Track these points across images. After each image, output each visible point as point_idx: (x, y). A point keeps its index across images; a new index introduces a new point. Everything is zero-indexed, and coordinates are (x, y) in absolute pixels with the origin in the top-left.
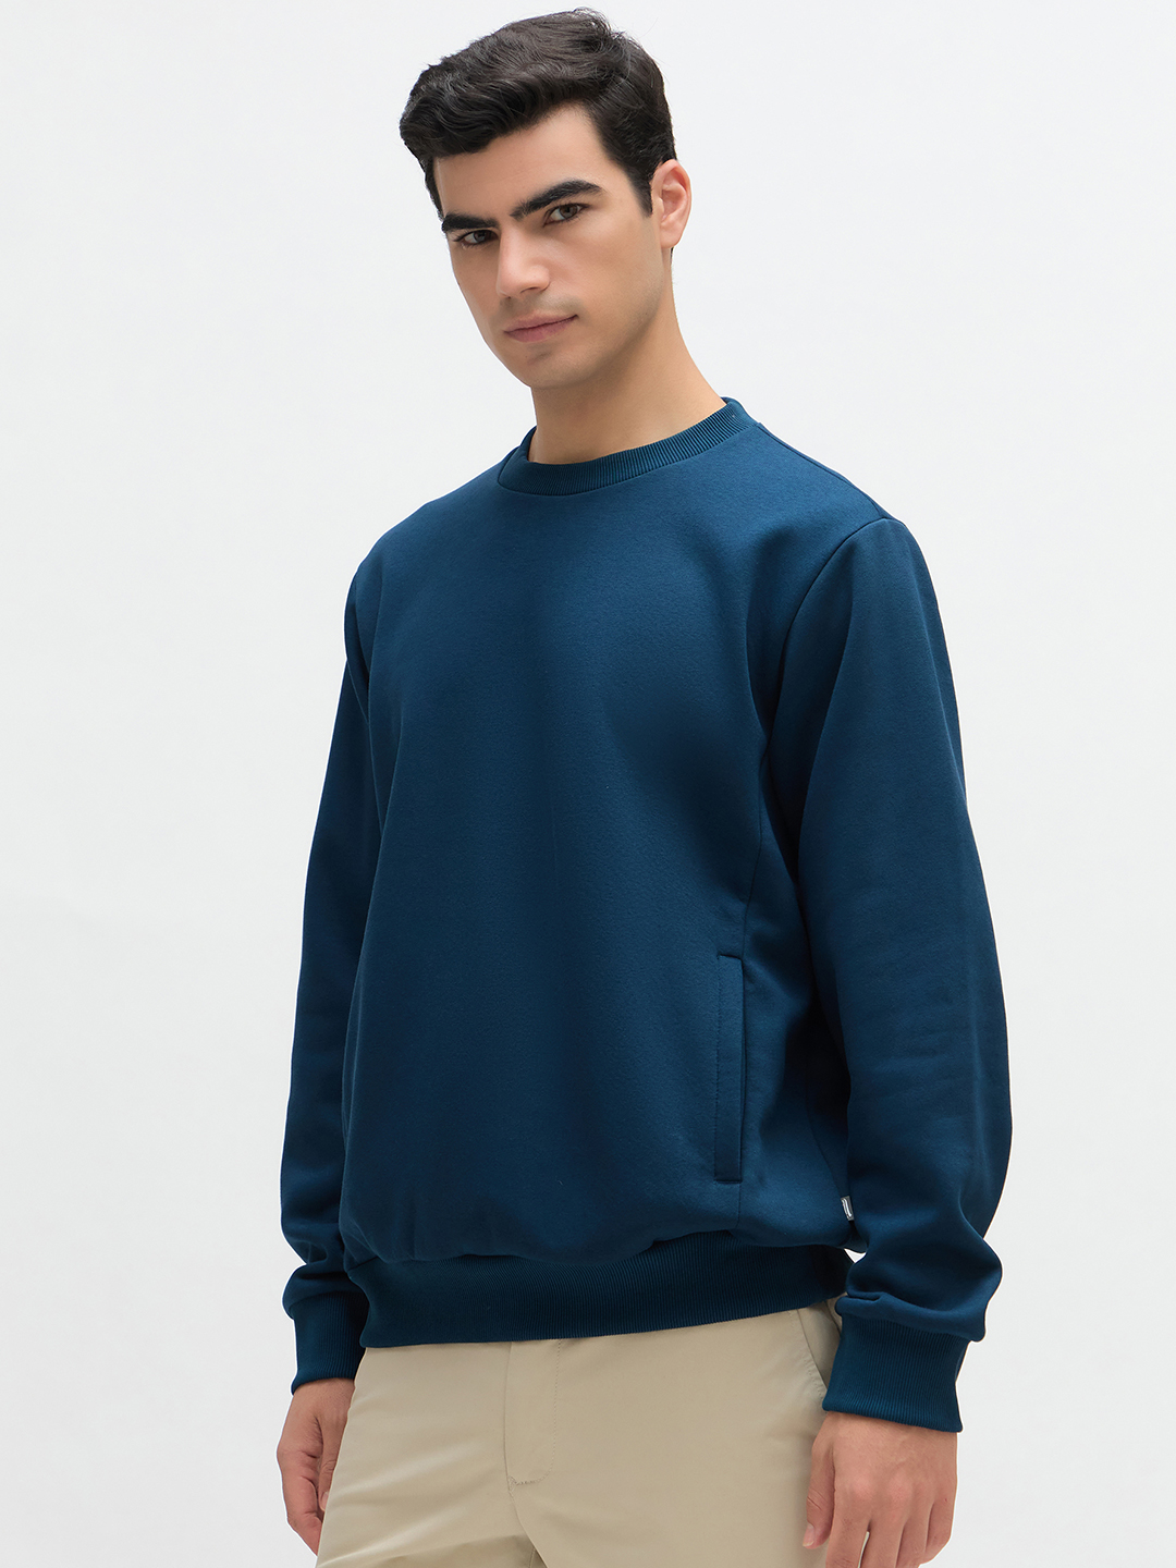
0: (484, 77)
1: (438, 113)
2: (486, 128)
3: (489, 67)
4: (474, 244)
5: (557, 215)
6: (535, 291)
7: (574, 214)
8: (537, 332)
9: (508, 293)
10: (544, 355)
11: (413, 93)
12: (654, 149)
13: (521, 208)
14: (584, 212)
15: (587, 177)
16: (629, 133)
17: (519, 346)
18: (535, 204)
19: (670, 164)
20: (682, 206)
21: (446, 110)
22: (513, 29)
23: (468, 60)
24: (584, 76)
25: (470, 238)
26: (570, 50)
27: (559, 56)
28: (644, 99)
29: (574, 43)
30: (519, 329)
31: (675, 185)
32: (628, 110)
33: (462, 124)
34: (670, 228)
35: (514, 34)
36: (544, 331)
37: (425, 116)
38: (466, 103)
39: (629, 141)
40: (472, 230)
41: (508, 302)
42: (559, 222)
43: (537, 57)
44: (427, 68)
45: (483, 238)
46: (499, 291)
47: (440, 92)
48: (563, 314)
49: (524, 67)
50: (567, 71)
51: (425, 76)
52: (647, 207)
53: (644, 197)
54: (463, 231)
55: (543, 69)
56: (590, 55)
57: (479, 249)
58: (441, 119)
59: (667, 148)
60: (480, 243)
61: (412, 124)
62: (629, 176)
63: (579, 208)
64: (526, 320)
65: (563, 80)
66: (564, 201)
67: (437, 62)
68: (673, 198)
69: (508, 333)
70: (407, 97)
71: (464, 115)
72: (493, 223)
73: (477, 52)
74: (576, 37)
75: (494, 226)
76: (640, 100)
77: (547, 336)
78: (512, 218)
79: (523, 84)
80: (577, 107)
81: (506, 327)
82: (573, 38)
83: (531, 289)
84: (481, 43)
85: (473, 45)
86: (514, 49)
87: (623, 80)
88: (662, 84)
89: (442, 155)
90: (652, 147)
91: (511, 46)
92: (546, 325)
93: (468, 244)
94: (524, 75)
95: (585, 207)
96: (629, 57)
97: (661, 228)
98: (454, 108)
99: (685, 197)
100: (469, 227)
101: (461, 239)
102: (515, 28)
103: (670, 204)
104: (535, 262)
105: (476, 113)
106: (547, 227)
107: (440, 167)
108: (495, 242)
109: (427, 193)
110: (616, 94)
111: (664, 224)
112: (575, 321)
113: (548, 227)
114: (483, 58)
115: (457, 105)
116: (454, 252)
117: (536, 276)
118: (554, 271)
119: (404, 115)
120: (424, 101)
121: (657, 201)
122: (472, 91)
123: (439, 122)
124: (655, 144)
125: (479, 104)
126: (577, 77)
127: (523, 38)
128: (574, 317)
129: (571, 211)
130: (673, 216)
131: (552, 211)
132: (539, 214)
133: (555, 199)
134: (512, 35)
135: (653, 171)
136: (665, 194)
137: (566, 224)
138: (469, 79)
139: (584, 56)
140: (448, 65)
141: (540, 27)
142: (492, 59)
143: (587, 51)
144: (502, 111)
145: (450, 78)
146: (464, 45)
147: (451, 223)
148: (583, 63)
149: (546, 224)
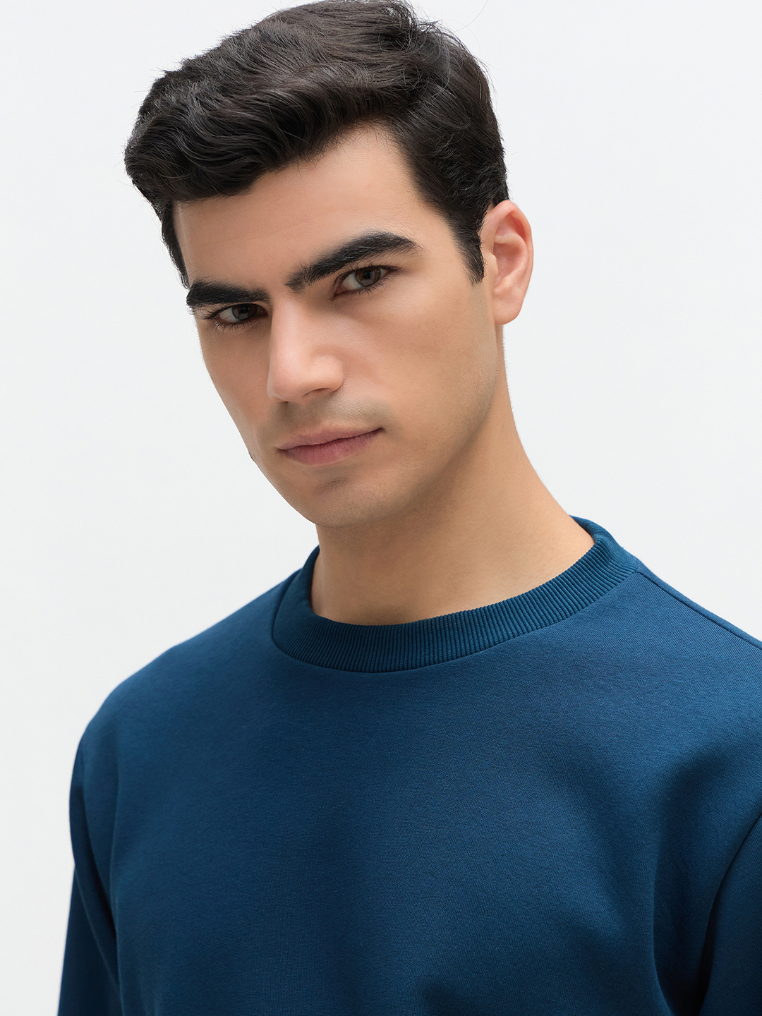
0: (245, 86)
1: (179, 139)
2: (248, 160)
3: (251, 72)
4: (234, 324)
5: (352, 282)
6: (324, 393)
7: (377, 280)
8: (326, 451)
9: (284, 398)
10: (337, 482)
11: (145, 110)
12: (483, 185)
13: (301, 274)
14: (390, 277)
15: (395, 229)
16: (451, 164)
17: (298, 469)
18: (320, 269)
19: (504, 207)
20: (521, 265)
21: (192, 135)
22: (283, 20)
23: (221, 64)
24: (388, 83)
25: (228, 315)
26: (365, 46)
27: (351, 55)
28: (470, 115)
29: (372, 37)
30: (300, 447)
31: (511, 236)
32: (449, 130)
33: (212, 155)
34: (506, 296)
35: (285, 25)
36: (337, 449)
37: (160, 144)
38: (220, 124)
39: (452, 175)
40: (228, 305)
41: (286, 408)
42: (354, 292)
43: (319, 58)
44: (162, 75)
45: (245, 316)
46: (271, 394)
47: (181, 109)
48: (362, 425)
49: (302, 72)
50: (363, 77)
51: (160, 87)
52: (477, 268)
53: (472, 253)
54: (218, 306)
55: (330, 73)
56: (396, 54)
57: (241, 330)
58: (184, 147)
59: (500, 184)
60: (242, 322)
61: (144, 156)
62: (451, 225)
63: (383, 272)
64: (311, 433)
65: (359, 89)
66: (362, 263)
67: (176, 66)
68: (509, 253)
69: (284, 452)
70: (133, 116)
71: (217, 142)
72: (262, 295)
73: (233, 51)
74: (373, 29)
75: (261, 299)
76: (466, 118)
77: (340, 456)
78: (288, 289)
79: (302, 95)
80: (378, 128)
81: (279, 445)
82: (367, 30)
83: (319, 390)
84: (239, 39)
85: (227, 43)
86: (285, 46)
87: (441, 89)
88: (488, 92)
89: (186, 198)
90: (480, 182)
91: (281, 43)
92: (339, 441)
93: (225, 324)
94: (303, 83)
95: (392, 270)
96: (449, 58)
97: (495, 296)
98: (202, 133)
99: (525, 252)
100: (226, 301)
101: (214, 316)
102: (286, 17)
103: (504, 260)
104: (320, 351)
105: (233, 138)
106: (338, 299)
107: (184, 215)
108: (263, 321)
109: (164, 251)
110: (429, 109)
111: (498, 290)
112: (380, 436)
113: (340, 300)
114: (240, 59)
115: (206, 128)
116: (205, 333)
117: (323, 372)
118: (349, 362)
119: (131, 142)
120: (158, 123)
121: (489, 259)
122: (229, 108)
123: (181, 153)
124: (484, 178)
125: (239, 126)
126: (378, 85)
127: (300, 33)
128: (379, 430)
129: (372, 277)
130: (509, 280)
131: (345, 276)
132: (327, 282)
133: (349, 261)
134: (282, 27)
135: (480, 216)
136: (499, 249)
137: (365, 295)
138: (224, 90)
139: (386, 56)
140: (192, 71)
141: (322, 15)
142: (255, 61)
143: (390, 48)
144: (272, 135)
145: (195, 89)
146: (213, 42)
147: (200, 295)
148: (385, 64)
149: (336, 295)
